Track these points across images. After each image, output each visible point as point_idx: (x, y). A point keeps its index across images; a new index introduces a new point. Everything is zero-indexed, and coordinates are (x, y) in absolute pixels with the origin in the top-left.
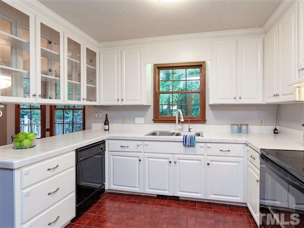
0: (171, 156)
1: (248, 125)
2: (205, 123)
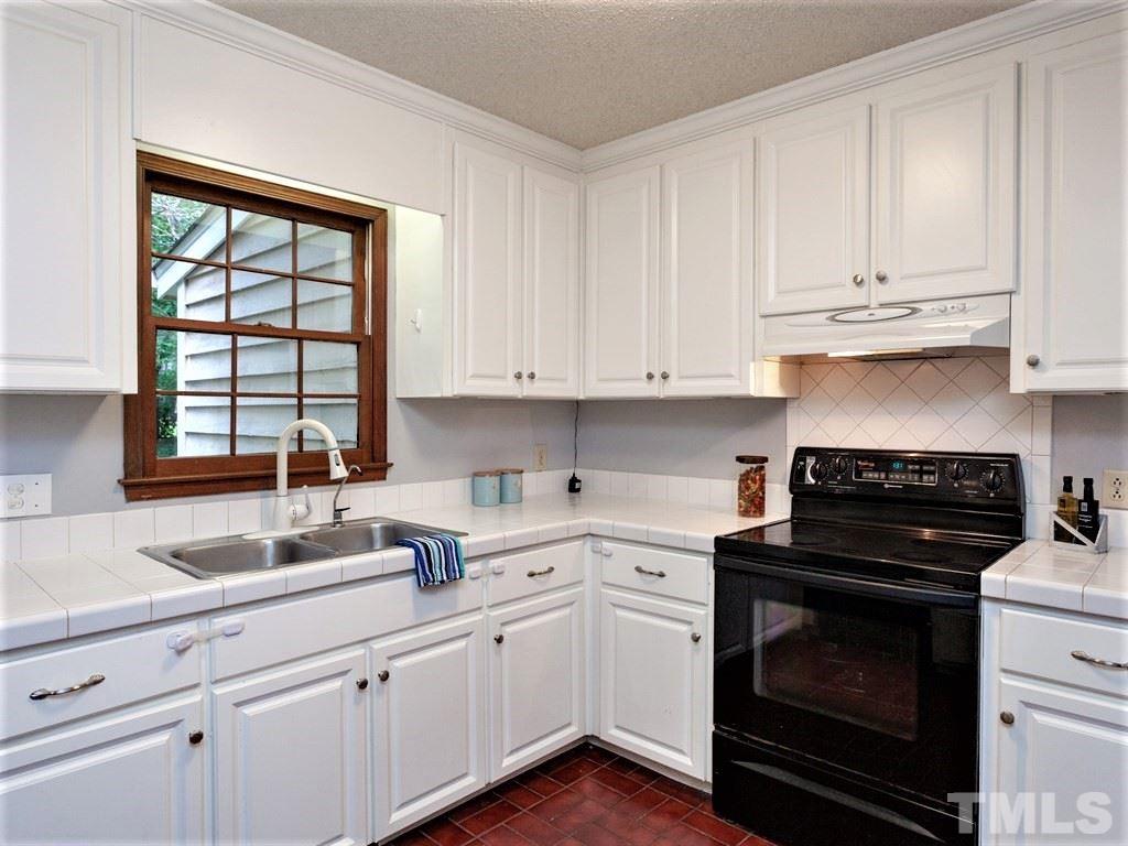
0: (362, 651)
1: (522, 472)
2: (385, 479)
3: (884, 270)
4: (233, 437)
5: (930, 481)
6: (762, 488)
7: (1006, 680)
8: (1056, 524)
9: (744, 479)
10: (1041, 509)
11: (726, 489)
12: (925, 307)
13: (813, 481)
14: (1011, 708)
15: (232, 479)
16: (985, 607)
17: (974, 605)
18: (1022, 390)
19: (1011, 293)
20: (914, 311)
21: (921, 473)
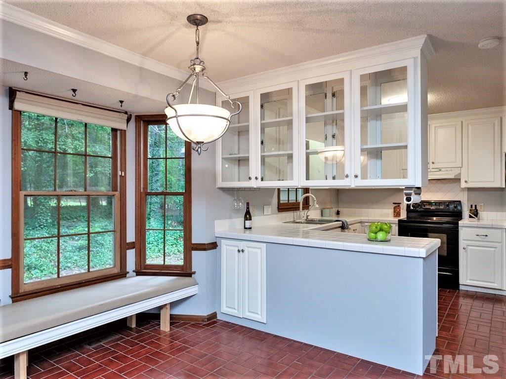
2: (308, 209)
3: (434, 161)
4: (288, 200)
5: (442, 207)
6: (400, 210)
7: (464, 242)
8: (470, 215)
9: (395, 208)
10: (466, 213)
11: (391, 211)
12: (442, 169)
13: (412, 208)
14: (465, 247)
15: (288, 208)
16: (459, 228)
17: (457, 228)
18: (463, 187)
19: (461, 167)
20: (440, 170)
21: (439, 205)
